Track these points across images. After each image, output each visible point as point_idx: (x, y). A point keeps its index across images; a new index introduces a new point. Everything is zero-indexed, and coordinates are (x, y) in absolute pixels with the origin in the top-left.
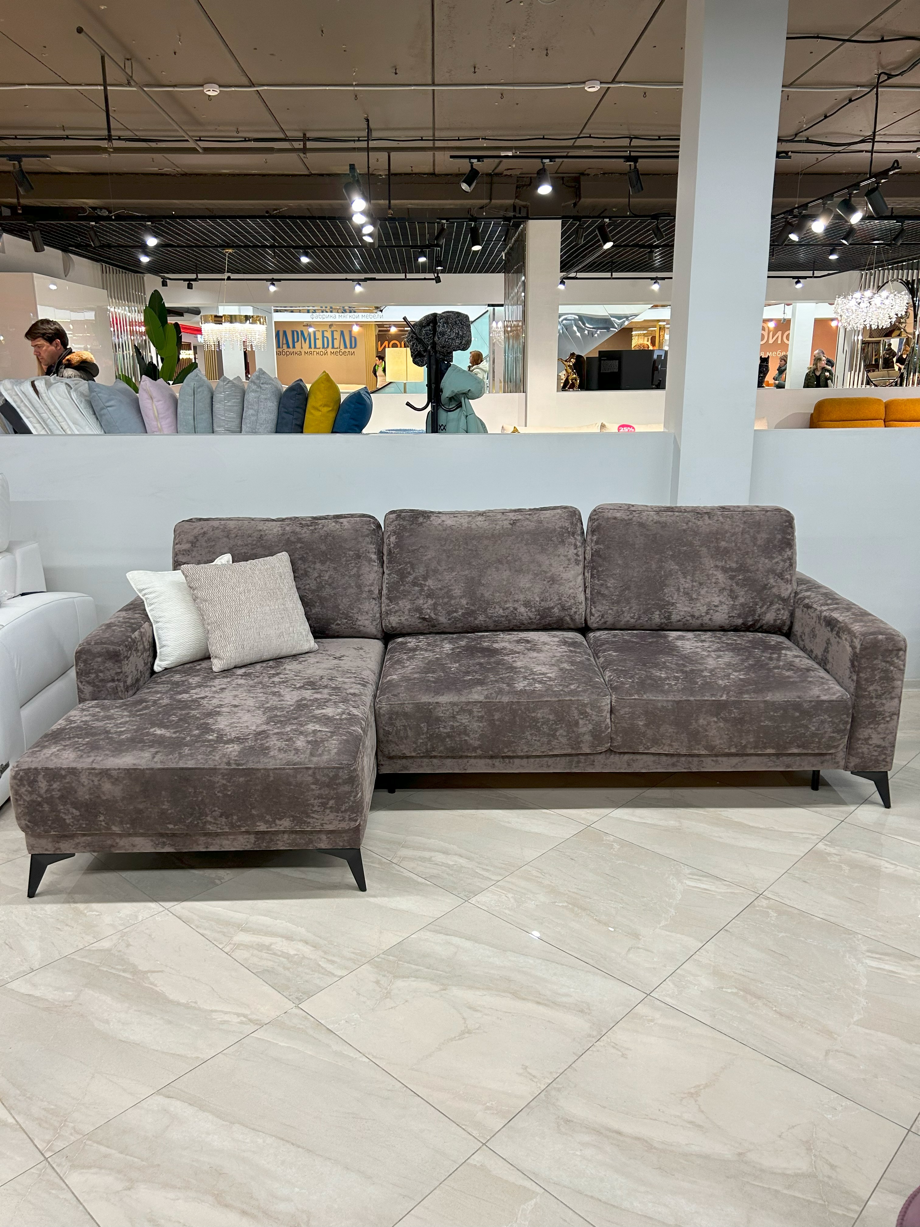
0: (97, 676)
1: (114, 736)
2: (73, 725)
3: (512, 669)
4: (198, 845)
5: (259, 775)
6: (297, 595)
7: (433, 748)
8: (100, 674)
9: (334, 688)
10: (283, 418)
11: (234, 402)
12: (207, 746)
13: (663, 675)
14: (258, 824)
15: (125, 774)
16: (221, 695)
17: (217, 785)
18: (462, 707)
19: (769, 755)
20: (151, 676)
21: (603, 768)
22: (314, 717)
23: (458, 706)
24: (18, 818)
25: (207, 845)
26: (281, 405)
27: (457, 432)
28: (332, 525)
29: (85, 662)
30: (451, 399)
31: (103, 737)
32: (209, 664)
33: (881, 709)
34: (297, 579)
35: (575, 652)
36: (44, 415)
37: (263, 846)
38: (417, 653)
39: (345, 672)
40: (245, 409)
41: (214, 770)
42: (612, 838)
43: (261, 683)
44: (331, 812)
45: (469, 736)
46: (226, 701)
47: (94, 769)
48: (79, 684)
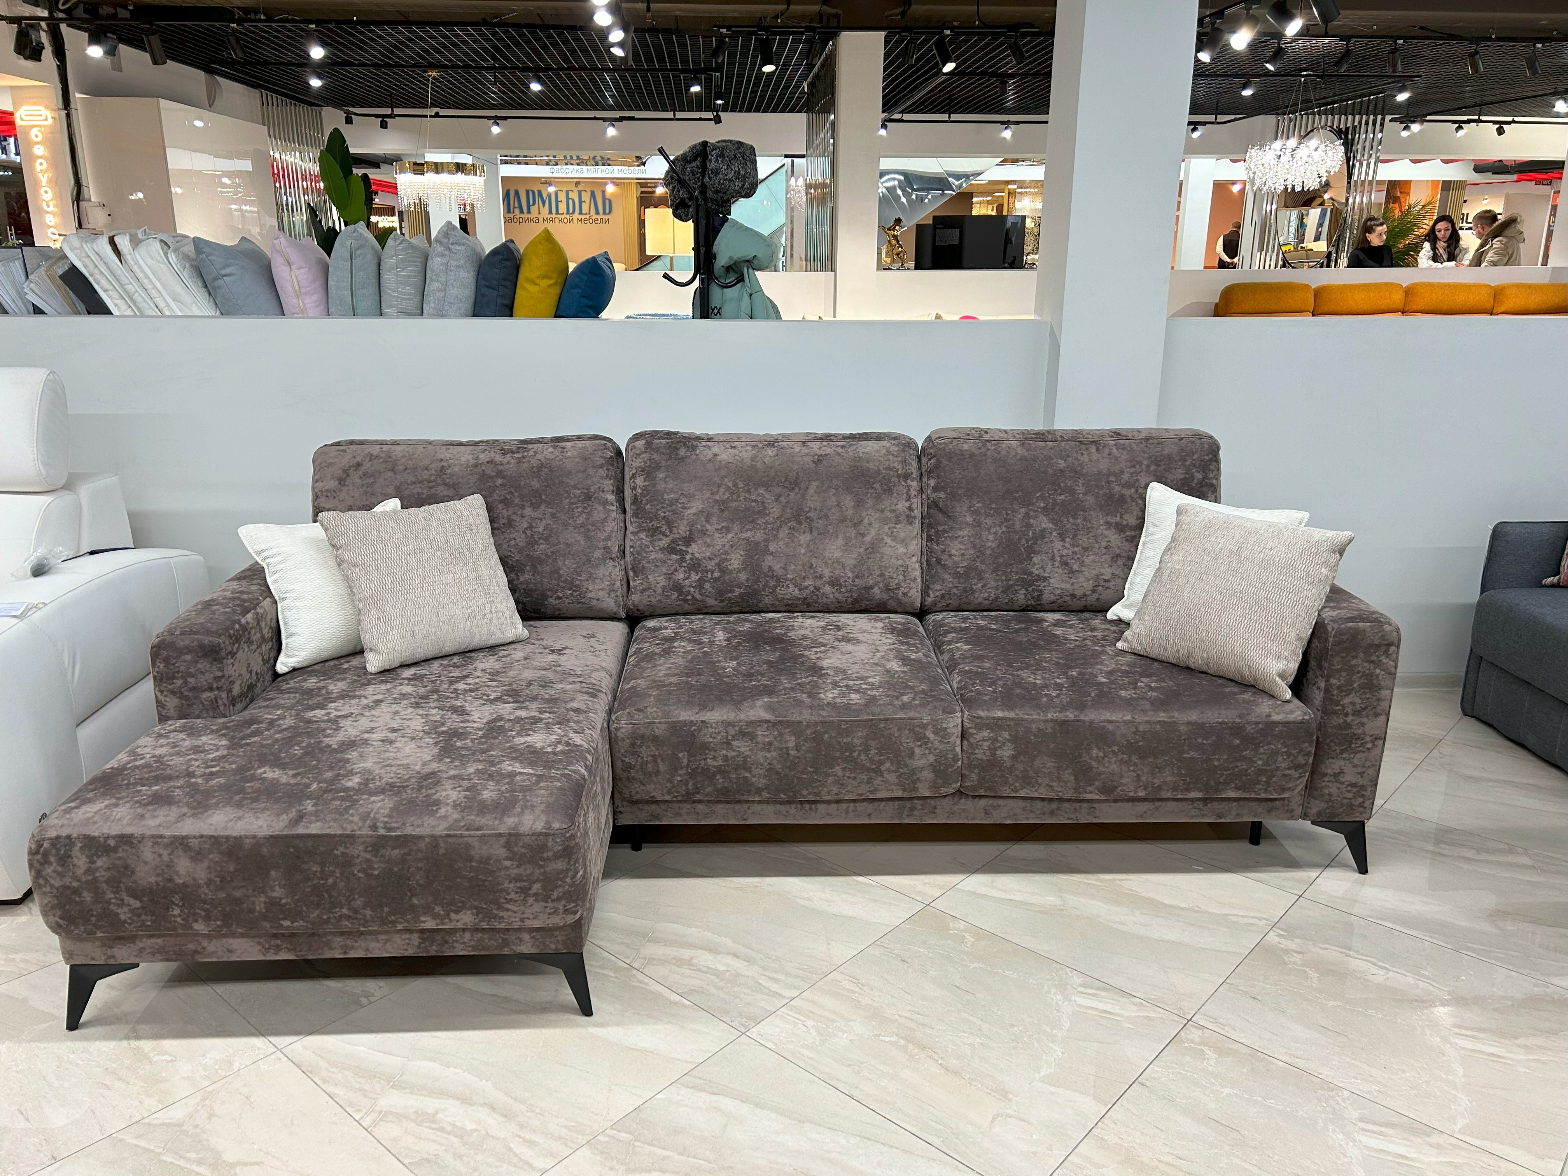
0: (186, 682)
1: (200, 781)
2: (137, 763)
3: (816, 670)
4: (331, 949)
5: (422, 845)
6: (496, 556)
7: (697, 788)
8: (191, 680)
9: (547, 701)
10: (483, 295)
11: (411, 271)
12: (343, 799)
13: (1038, 682)
14: (423, 919)
15: (212, 845)
16: (373, 712)
17: (357, 861)
18: (740, 728)
19: (1193, 800)
20: (274, 681)
21: (948, 817)
22: (514, 748)
23: (734, 726)
24: (45, 914)
25: (345, 948)
26: (480, 276)
27: (737, 317)
28: (548, 451)
29: (166, 661)
30: (729, 269)
31: (181, 782)
32: (363, 660)
33: (1360, 731)
34: (496, 532)
35: (907, 644)
36: (129, 287)
37: (433, 950)
38: (675, 644)
39: (566, 675)
40: (427, 281)
41: (351, 838)
42: (962, 925)
43: (436, 691)
44: (536, 900)
45: (750, 772)
46: (380, 722)
47: (161, 836)
48: (159, 694)
